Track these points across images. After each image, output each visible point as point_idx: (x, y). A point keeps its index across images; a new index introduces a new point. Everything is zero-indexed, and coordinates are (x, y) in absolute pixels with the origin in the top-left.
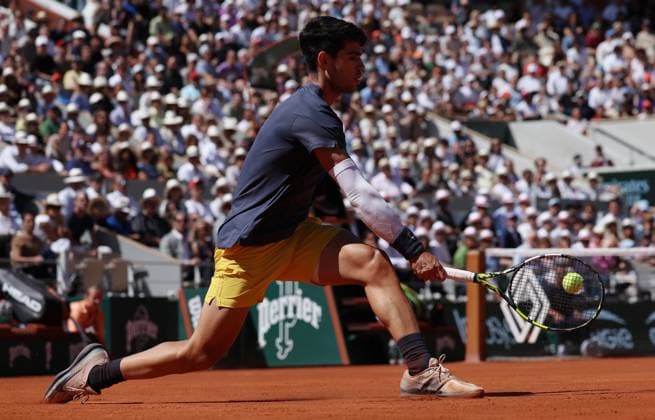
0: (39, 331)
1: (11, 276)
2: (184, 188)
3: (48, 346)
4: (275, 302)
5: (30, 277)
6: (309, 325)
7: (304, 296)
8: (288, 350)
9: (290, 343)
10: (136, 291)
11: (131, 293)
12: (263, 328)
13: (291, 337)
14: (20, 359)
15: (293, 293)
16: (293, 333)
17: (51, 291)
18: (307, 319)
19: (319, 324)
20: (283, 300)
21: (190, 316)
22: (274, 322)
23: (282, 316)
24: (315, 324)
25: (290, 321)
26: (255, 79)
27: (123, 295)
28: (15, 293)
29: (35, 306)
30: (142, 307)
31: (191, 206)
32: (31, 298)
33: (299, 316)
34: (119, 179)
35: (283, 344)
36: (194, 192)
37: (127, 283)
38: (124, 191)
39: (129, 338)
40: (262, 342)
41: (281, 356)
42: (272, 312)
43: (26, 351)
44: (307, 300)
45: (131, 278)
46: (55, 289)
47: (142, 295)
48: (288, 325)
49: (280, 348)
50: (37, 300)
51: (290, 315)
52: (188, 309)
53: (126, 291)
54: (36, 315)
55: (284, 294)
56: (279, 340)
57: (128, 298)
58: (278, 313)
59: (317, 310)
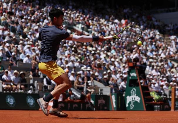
0: (80, 101)
1: (74, 90)
2: (111, 72)
3: (82, 105)
4: (130, 97)
5: (78, 90)
6: (137, 102)
7: (136, 96)
8: (133, 107)
9: (133, 106)
10: (101, 93)
11: (99, 94)
12: (128, 102)
13: (134, 104)
14: (75, 107)
15: (134, 95)
16: (134, 103)
17: (82, 93)
18: (137, 101)
19: (140, 102)
20: (132, 96)
21: (112, 99)
22: (130, 101)
23: (132, 100)
24: (139, 102)
25: (133, 101)
26: (127, 49)
27: (98, 94)
28: (75, 93)
29: (79, 96)
30: (102, 97)
31: (113, 76)
32: (78, 94)
33: (135, 100)
34: (97, 70)
35: (132, 106)
36: (113, 73)
37: (99, 92)
38: (99, 72)
39: (99, 103)
40: (127, 105)
41: (131, 108)
42: (130, 99)
43: (77, 106)
44: (137, 97)
45: (99, 91)
46: (83, 92)
47: (102, 94)
48: (133, 102)
49: (131, 107)
50: (79, 95)
51: (134, 100)
52: (112, 98)
53: (98, 93)
54: (79, 98)
55: (132, 95)
56: (131, 105)
57: (99, 95)
58: (131, 99)
59: (139, 99)
